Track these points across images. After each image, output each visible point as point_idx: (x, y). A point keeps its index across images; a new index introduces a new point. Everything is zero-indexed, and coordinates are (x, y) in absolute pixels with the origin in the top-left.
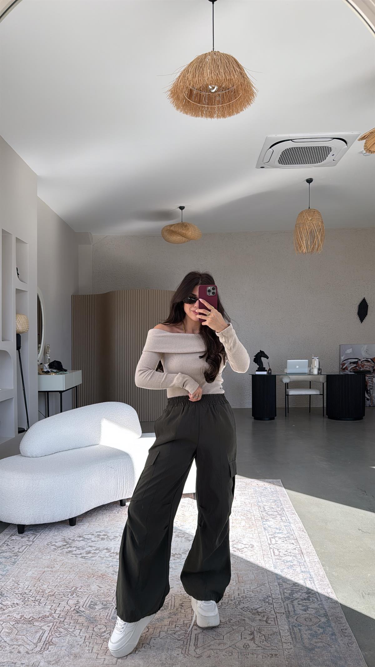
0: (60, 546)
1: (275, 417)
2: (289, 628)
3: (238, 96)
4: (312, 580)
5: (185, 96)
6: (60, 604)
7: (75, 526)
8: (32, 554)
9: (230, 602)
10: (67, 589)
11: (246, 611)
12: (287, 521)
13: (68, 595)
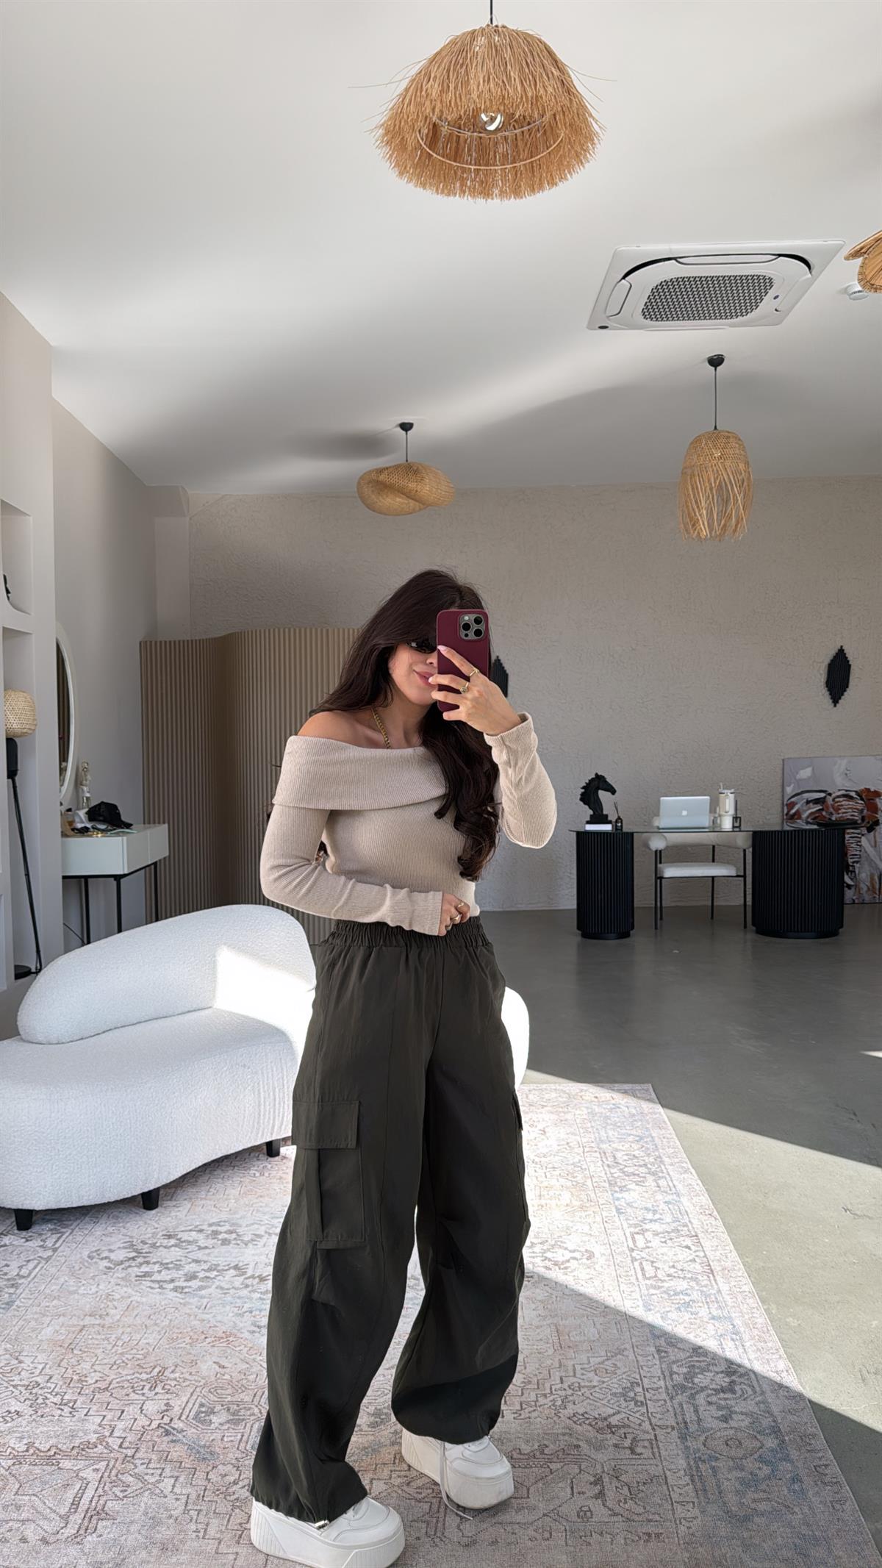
0: (122, 1261)
1: (631, 932)
2: (689, 1464)
3: (554, 143)
4: (738, 1338)
5: (421, 141)
6: (123, 1412)
7: (156, 1210)
8: (53, 1281)
9: (542, 1401)
10: (141, 1374)
11: (580, 1425)
12: (670, 1190)
13: (142, 1389)
